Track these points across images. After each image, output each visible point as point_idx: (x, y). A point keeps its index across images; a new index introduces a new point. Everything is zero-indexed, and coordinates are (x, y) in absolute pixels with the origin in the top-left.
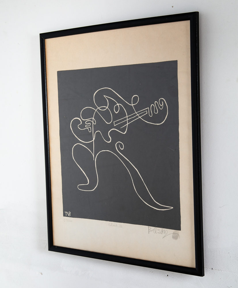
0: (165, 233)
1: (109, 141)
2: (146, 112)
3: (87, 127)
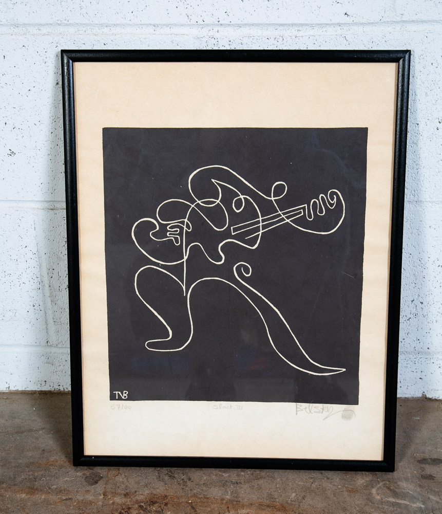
0: (328, 411)
1: (221, 261)
2: (301, 213)
3: (170, 236)
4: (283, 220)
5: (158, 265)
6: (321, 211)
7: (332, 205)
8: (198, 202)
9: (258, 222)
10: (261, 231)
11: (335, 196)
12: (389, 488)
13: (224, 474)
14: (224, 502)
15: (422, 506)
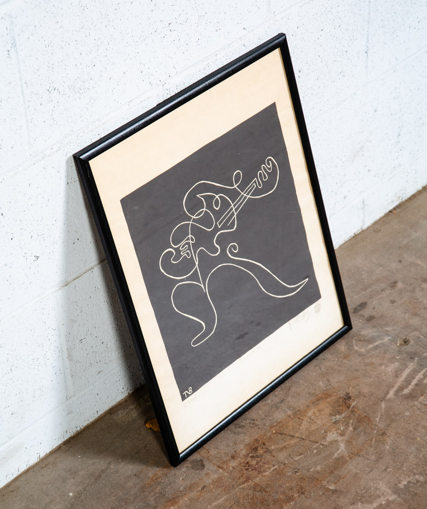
0: (307, 314)
1: (218, 251)
2: (254, 186)
3: (183, 254)
4: (246, 197)
5: (182, 280)
6: (265, 178)
7: (269, 169)
8: (194, 217)
9: (232, 209)
10: (236, 214)
11: (270, 162)
12: (361, 341)
13: (267, 402)
14: (292, 417)
15: (390, 338)
